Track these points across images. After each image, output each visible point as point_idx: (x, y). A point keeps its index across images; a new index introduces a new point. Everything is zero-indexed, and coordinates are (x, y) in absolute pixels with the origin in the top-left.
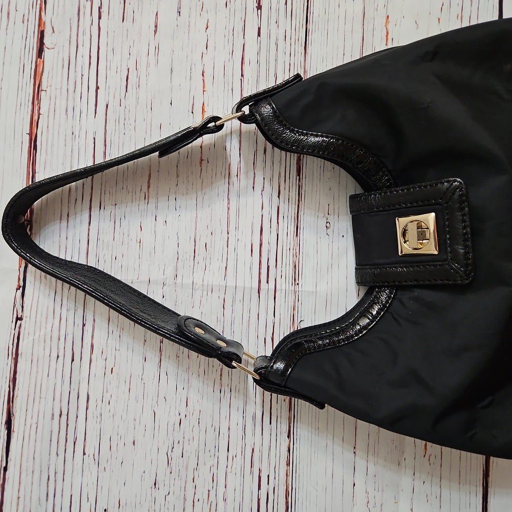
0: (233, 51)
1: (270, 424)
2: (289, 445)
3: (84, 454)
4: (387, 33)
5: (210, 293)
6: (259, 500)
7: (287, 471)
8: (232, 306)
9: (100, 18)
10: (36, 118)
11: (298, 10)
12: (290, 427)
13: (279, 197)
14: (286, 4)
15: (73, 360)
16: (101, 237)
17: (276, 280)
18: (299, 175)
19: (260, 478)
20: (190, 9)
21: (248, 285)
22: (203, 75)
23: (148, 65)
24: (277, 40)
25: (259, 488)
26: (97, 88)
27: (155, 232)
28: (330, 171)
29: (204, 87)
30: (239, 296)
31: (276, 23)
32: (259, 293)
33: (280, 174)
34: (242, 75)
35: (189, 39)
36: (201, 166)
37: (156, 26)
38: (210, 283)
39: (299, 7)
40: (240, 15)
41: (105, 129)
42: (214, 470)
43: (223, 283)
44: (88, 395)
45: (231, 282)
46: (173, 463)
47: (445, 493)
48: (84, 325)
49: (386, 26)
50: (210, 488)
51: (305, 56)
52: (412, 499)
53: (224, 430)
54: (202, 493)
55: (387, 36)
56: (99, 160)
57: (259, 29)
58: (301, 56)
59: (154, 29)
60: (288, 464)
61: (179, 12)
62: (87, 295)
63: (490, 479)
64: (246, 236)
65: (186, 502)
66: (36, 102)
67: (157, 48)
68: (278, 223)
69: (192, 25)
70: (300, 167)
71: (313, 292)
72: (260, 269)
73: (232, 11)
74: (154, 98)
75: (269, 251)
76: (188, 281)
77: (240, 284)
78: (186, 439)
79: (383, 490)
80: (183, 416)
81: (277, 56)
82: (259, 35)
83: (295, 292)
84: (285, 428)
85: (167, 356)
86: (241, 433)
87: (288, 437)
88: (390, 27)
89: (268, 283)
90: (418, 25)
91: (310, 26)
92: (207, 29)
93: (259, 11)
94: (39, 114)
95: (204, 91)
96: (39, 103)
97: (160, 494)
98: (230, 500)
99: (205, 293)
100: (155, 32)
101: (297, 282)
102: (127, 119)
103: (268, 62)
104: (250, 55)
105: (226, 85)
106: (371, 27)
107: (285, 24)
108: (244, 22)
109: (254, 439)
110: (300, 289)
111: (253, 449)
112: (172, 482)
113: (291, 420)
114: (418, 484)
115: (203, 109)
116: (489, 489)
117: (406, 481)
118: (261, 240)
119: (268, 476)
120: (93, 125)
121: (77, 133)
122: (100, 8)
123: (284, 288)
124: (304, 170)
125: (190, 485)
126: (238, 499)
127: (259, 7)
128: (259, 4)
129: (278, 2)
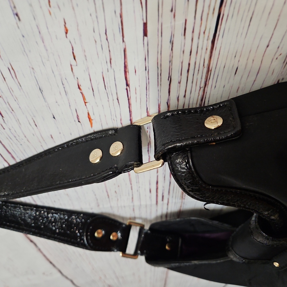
0: (111, 59)
17: (168, 199)
20: (31, 6)
22: (79, 88)
23: (10, 90)
24: (172, 36)
29: (84, 99)
31: (172, 11)
34: (127, 85)
35: (47, 50)
40: (112, 7)
45: (136, 203)
57: (145, 25)
58: (206, 53)
61: (17, 15)
69: (44, 31)
74: (34, 116)
75: (163, 190)
77: (143, 203)
81: (171, 56)
82: (145, 34)
89: (163, 201)
92: (66, 33)
95: (85, 103)
101: (184, 198)
104: (135, 62)
105: (110, 96)
108: (121, 16)
115: (90, 118)
118: (157, 187)
123: (174, 201)
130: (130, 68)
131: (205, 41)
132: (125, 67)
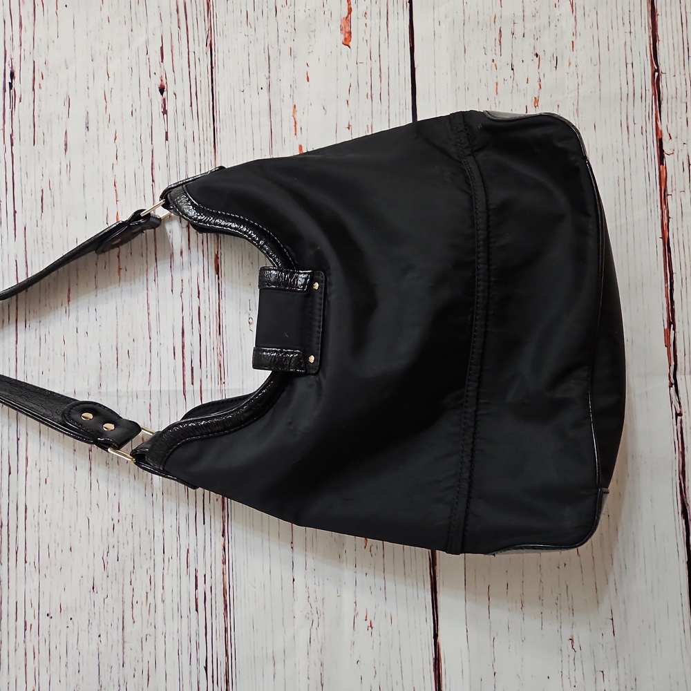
0: (142, 158)
1: (204, 524)
2: (224, 544)
3: (26, 562)
4: (295, 123)
5: (135, 399)
6: (196, 599)
7: (223, 569)
8: (159, 410)
9: (12, 145)
11: (204, 110)
12: (224, 526)
13: (199, 297)
14: (191, 105)
15: (10, 473)
16: (27, 354)
17: (201, 381)
18: (218, 274)
19: (196, 577)
20: (98, 122)
21: (172, 388)
22: (115, 185)
23: (61, 184)
24: (185, 142)
25: (196, 588)
26: (15, 212)
27: (77, 344)
28: (249, 266)
29: (117, 197)
30: (165, 400)
31: (183, 125)
32: (184, 394)
33: (198, 274)
34: (153, 181)
35: (99, 152)
36: (119, 275)
37: (66, 145)
38: (134, 389)
39: (204, 107)
40: (146, 121)
41: (26, 251)
42: (151, 572)
43: (147, 388)
44: (26, 506)
45: (155, 387)
46: (109, 567)
47: (390, 586)
48: (18, 439)
49: (293, 116)
50: (148, 591)
51: (215, 155)
52: (355, 592)
53: (158, 533)
54: (140, 595)
55: (295, 126)
56: (22, 279)
57: (167, 133)
58: (211, 155)
59: (64, 147)
60: (224, 563)
61: (88, 128)
62: (19, 413)
63: (438, 568)
64: (167, 339)
65: (125, 605)
67: (69, 166)
68: (200, 323)
69: (101, 137)
70: (218, 265)
71: (239, 389)
72: (183, 370)
73: (138, 119)
75: (192, 353)
76: (112, 389)
77: (164, 388)
78: (121, 544)
79: (323, 584)
80: (116, 521)
81: (186, 158)
82: (167, 139)
83: (221, 391)
84: (219, 526)
85: (97, 464)
86: (175, 534)
87: (223, 536)
88: (298, 116)
89: (193, 384)
90: (326, 111)
91: (217, 125)
92: (115, 140)
93: (165, 115)
95: (117, 201)
97: (99, 598)
98: (168, 601)
99: (130, 399)
100: (66, 150)
101: (223, 381)
102: (44, 238)
103: (178, 165)
104: (160, 160)
105: (138, 193)
106: (278, 119)
107: (192, 125)
108: (152, 128)
109: (188, 540)
110: (226, 388)
111: (188, 550)
112: (110, 585)
113: (225, 518)
114: (360, 577)
116: (437, 578)
117: (348, 574)
118: (183, 343)
119: (205, 575)
120: (13, 248)
122: (11, 136)
123: (209, 387)
124: (223, 268)
125: (128, 588)
126: (176, 599)
127: (165, 112)
128: (164, 108)
129: (183, 105)
130: (156, 165)
131: (209, 146)
132: (152, 164)
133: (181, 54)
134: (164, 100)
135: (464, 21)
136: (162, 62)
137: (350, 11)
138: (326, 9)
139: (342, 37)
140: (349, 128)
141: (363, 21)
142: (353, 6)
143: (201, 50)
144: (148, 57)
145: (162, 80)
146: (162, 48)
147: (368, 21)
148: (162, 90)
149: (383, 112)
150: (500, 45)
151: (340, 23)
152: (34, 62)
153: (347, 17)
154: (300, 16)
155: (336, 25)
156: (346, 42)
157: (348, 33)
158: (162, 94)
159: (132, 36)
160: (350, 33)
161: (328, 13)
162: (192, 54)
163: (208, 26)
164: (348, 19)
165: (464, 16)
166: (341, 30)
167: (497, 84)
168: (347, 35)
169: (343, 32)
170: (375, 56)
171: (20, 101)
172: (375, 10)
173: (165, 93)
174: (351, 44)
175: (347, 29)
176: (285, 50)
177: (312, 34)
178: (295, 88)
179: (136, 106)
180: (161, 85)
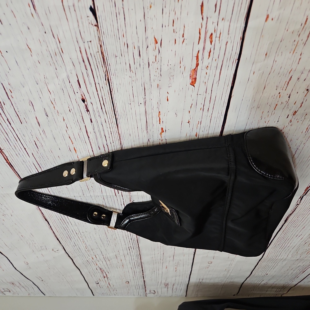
0: (81, 129)
9: (10, 124)
10: (6, 158)
11: (109, 111)
14: (102, 108)
20: (52, 113)
22: (70, 138)
23: (43, 138)
24: (102, 123)
26: (25, 149)
29: (72, 142)
31: (99, 116)
34: (88, 137)
35: (57, 125)
37: (38, 123)
40: (79, 115)
43: (102, 195)
49: (159, 116)
51: (118, 128)
55: (160, 120)
57: (91, 119)
61: (47, 115)
66: (3, 153)
67: (44, 131)
69: (56, 120)
73: (74, 113)
74: (51, 149)
81: (103, 129)
82: (91, 122)
88: (161, 117)
90: (177, 115)
91: (117, 117)
92: (64, 120)
93: (88, 112)
94: (7, 157)
96: (4, 153)
100: (39, 125)
102: (43, 156)
103: (100, 131)
105: (82, 141)
106: (150, 116)
107: (104, 117)
108: (82, 117)
115: (75, 150)
121: (25, 161)
122: (8, 120)
127: (88, 111)
128: (87, 109)
129: (97, 108)
130: (88, 131)
132: (87, 131)
133: (91, 84)
134: (86, 105)
135: (270, 72)
136: (80, 88)
137: (197, 65)
138: (182, 65)
139: (190, 81)
140: (188, 123)
141: (205, 71)
142: (200, 62)
143: (103, 82)
144: (70, 84)
145: (82, 96)
146: (78, 81)
147: (208, 71)
148: (84, 101)
149: (208, 116)
150: (288, 84)
151: (190, 73)
152: (2, 84)
153: (195, 69)
154: (165, 68)
155: (187, 74)
156: (193, 84)
157: (194, 79)
158: (84, 103)
159: (57, 72)
160: (195, 79)
161: (183, 68)
162: (97, 85)
163: (105, 70)
164: (195, 70)
165: (271, 70)
166: (190, 77)
167: (277, 105)
168: (193, 80)
169: (191, 78)
170: (209, 91)
171: (4, 105)
172: (214, 64)
173: (86, 102)
174: (195, 85)
175: (194, 76)
176: (155, 85)
177: (172, 78)
178: (160, 104)
179: (71, 107)
180: (82, 98)
